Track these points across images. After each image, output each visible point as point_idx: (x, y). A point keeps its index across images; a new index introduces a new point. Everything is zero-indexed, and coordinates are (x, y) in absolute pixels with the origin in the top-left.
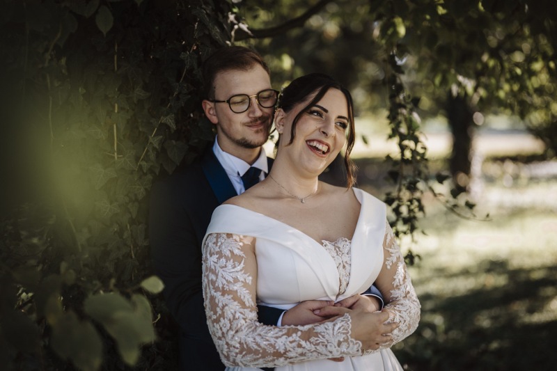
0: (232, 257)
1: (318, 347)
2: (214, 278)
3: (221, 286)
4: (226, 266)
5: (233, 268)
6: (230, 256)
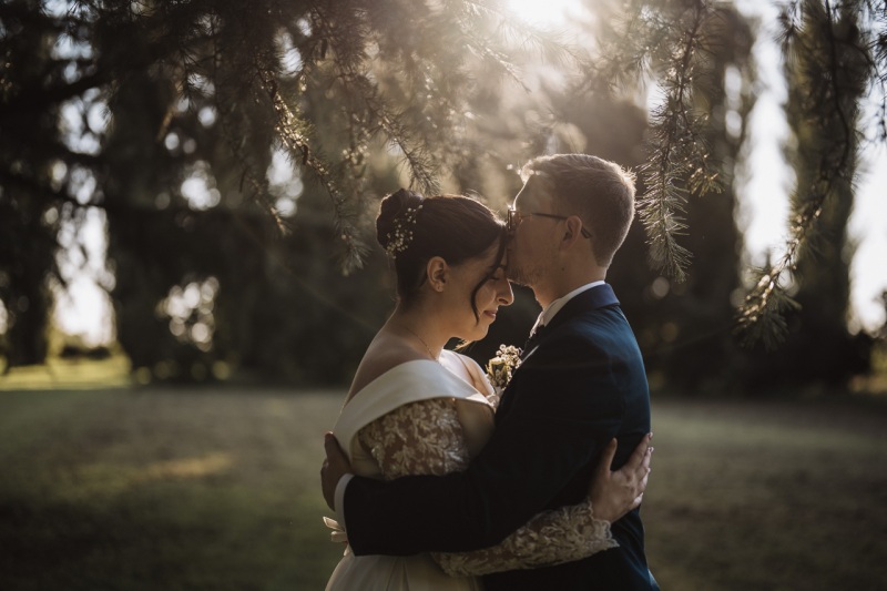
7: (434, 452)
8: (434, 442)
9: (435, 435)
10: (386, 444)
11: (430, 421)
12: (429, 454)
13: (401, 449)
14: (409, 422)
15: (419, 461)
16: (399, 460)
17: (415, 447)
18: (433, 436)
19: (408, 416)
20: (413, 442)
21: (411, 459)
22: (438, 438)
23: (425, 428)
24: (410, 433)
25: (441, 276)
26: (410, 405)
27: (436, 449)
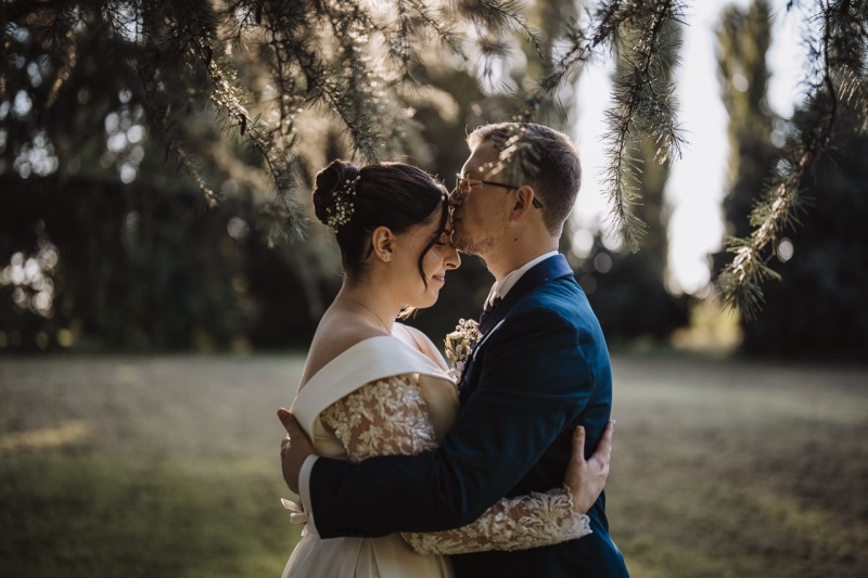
1: (532, 530)
7: (402, 430)
8: (402, 419)
9: (402, 413)
10: (352, 425)
11: (396, 399)
12: (397, 433)
13: (368, 429)
14: (374, 401)
15: (387, 440)
16: (366, 441)
17: (382, 427)
18: (400, 414)
19: (374, 396)
20: (379, 421)
21: (380, 439)
22: (405, 415)
23: (392, 407)
24: (376, 413)
25: (387, 246)
26: (374, 383)
27: (403, 427)
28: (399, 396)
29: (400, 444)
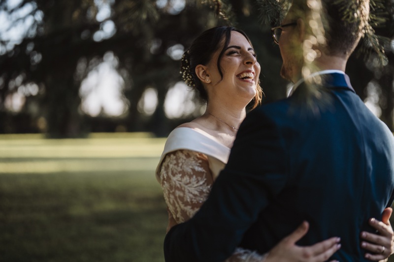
0: (194, 174)
2: (182, 194)
3: (189, 200)
4: (190, 183)
5: (197, 183)
6: (192, 173)
8: (180, 179)
9: (180, 175)
11: (178, 166)
22: (182, 177)
27: (180, 185)
28: (180, 165)
29: (177, 195)
